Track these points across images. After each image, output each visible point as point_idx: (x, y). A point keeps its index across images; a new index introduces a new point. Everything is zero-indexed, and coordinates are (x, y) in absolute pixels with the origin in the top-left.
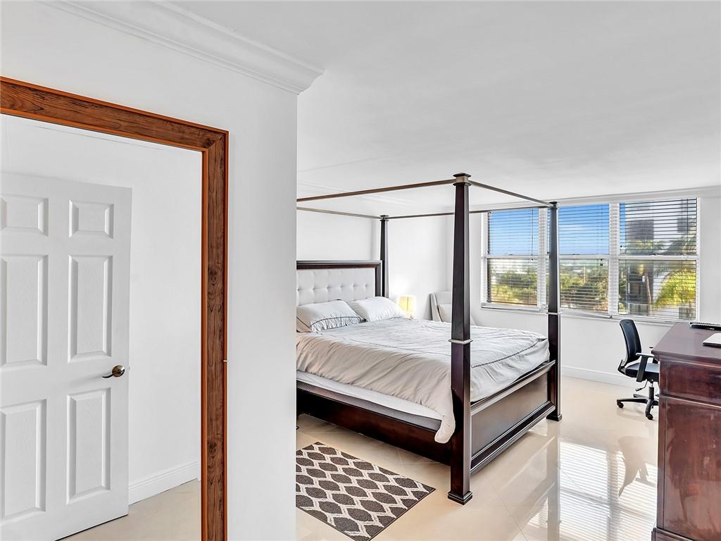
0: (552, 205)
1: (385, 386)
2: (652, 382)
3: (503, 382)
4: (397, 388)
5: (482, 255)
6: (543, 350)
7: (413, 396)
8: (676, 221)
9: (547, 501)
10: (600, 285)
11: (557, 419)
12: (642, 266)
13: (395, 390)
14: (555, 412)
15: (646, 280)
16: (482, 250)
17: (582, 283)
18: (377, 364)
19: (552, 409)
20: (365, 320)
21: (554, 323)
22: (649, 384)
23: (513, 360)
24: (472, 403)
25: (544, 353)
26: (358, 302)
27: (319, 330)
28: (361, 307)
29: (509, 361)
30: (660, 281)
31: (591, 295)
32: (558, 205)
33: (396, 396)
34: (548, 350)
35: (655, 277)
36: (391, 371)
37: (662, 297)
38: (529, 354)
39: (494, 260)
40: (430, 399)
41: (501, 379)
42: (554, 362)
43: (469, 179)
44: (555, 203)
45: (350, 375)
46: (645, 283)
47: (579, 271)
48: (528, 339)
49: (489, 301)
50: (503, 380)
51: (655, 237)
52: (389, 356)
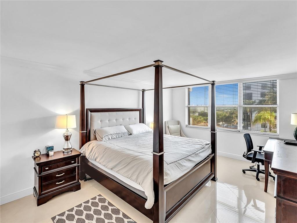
0: (212, 82)
1: (124, 173)
2: (259, 163)
3: (186, 170)
4: (129, 174)
5: (186, 106)
6: (208, 149)
7: (136, 180)
8: (260, 94)
9: (211, 219)
10: (234, 115)
11: (215, 181)
12: (248, 109)
13: (128, 175)
14: (214, 177)
15: (250, 114)
16: (186, 103)
17: (227, 115)
18: (122, 160)
19: (213, 176)
20: (131, 134)
21: (213, 137)
22: (257, 163)
23: (192, 157)
24: (165, 186)
25: (209, 150)
26: (130, 126)
27: (107, 139)
28: (130, 128)
29: (190, 158)
30: (255, 114)
31: (230, 119)
32: (215, 83)
33: (129, 179)
34: (211, 149)
35: (253, 113)
36: (127, 165)
37: (256, 120)
38: (201, 152)
39: (191, 108)
40: (143, 183)
41: (184, 168)
42: (213, 155)
43: (163, 63)
44: (214, 81)
45: (111, 165)
46: (249, 115)
47: (226, 111)
48: (201, 145)
49: (189, 124)
50: (186, 168)
51: (253, 99)
52: (128, 156)
